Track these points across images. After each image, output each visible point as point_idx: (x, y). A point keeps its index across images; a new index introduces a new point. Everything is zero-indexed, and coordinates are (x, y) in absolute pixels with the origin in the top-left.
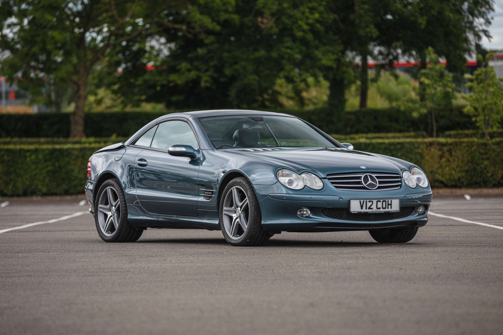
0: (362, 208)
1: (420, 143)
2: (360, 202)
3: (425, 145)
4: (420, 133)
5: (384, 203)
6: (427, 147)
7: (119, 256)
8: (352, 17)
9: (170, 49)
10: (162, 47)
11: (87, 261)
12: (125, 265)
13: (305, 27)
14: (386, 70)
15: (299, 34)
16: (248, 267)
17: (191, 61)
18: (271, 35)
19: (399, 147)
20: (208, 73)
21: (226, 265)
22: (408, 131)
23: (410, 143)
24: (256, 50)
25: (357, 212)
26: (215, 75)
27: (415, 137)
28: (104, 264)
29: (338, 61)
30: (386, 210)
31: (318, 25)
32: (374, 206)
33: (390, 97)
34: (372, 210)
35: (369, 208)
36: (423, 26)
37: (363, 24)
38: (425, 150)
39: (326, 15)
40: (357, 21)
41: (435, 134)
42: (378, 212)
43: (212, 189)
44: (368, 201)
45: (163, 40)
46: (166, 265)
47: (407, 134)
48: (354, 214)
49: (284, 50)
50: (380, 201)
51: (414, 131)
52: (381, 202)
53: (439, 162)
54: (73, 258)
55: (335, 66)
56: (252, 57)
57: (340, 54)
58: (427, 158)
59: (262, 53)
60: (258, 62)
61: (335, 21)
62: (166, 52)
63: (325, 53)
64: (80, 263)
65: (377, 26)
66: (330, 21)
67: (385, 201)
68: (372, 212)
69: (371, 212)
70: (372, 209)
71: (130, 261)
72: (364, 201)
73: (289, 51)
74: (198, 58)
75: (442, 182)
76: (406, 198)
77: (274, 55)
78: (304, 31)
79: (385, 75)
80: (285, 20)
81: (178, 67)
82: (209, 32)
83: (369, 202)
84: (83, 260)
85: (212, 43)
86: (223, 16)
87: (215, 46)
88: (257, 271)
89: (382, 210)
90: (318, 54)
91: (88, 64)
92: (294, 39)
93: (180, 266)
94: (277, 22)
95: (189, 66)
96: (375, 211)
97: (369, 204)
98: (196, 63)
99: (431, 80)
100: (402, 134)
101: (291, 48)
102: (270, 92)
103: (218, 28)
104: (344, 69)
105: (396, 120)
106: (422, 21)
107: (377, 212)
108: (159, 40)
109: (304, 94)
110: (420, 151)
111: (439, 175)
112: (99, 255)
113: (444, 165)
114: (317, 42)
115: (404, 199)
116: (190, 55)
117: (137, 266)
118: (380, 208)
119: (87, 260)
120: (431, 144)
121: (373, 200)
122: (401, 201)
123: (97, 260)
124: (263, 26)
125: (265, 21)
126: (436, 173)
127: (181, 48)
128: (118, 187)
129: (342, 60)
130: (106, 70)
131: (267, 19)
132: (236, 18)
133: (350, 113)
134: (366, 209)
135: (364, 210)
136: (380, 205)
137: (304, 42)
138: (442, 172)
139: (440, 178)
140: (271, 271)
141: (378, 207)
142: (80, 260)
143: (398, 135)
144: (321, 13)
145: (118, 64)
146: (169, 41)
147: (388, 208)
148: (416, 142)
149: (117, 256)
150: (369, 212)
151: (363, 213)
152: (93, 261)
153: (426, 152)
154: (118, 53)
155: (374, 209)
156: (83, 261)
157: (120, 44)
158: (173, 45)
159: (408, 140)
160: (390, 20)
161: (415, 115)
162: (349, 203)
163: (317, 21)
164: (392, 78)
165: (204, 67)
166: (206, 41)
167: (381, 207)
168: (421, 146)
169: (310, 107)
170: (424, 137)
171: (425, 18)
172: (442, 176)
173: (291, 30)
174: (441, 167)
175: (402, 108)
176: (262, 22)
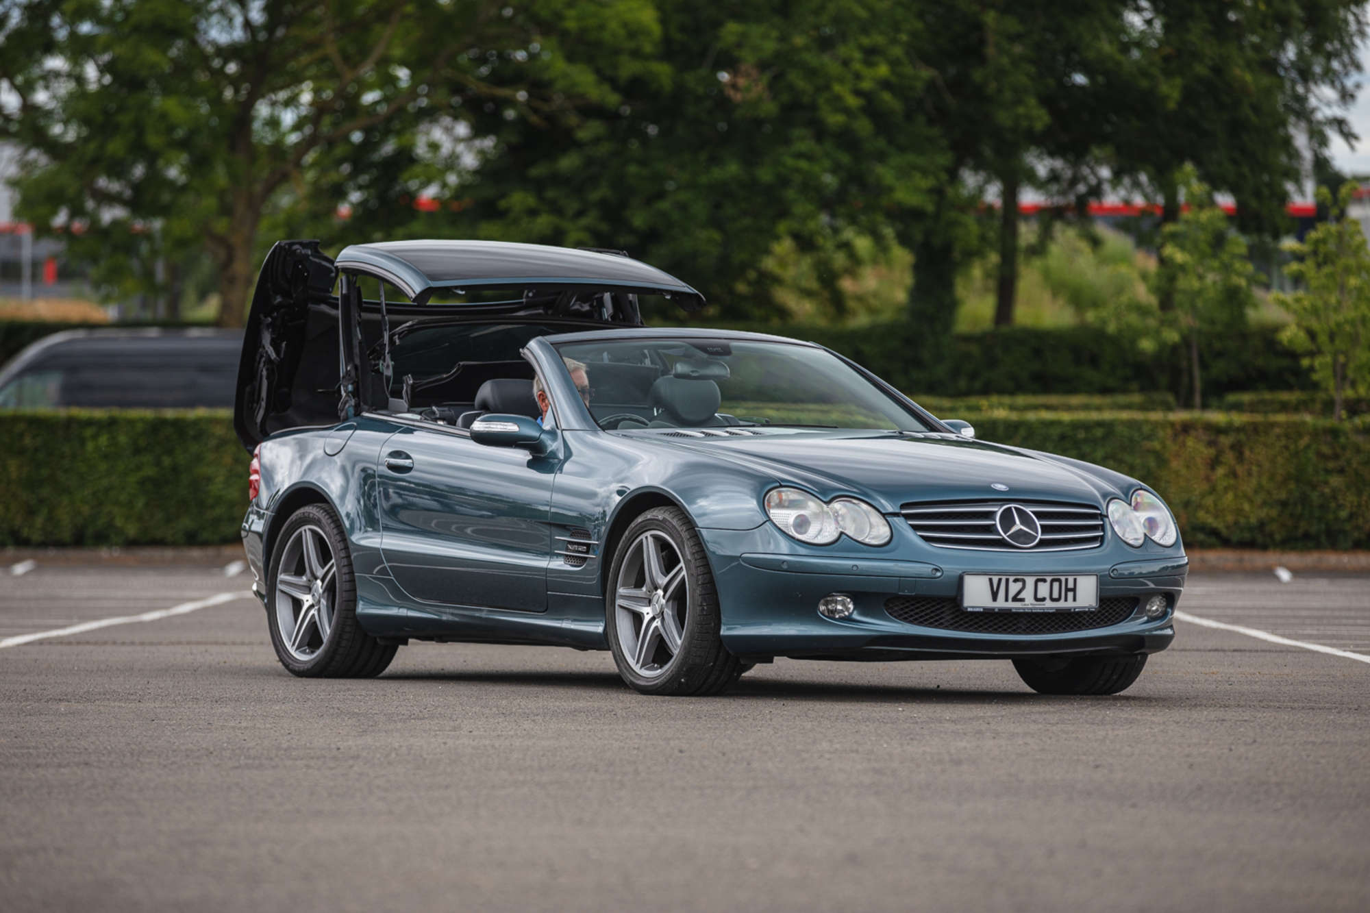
0: (995, 598)
1: (1156, 425)
2: (991, 580)
3: (1169, 431)
4: (1157, 396)
5: (1056, 585)
6: (1176, 435)
7: (333, 715)
8: (977, 75)
9: (481, 152)
10: (461, 148)
11: (245, 728)
12: (347, 741)
13: (852, 101)
14: (1069, 223)
15: (835, 119)
16: (681, 751)
17: (538, 186)
18: (758, 123)
19: (1099, 432)
20: (584, 221)
21: (622, 744)
22: (1125, 391)
23: (1131, 424)
24: (714, 160)
25: (982, 610)
26: (604, 227)
27: (1143, 408)
28: (289, 737)
29: (938, 193)
30: (1061, 604)
31: (887, 96)
32: (1028, 594)
33: (1078, 298)
34: (1023, 603)
35: (1015, 599)
36: (1172, 105)
37: (1008, 95)
38: (1169, 443)
39: (908, 70)
40: (992, 87)
41: (1198, 399)
42: (1039, 611)
43: (589, 537)
44: (1011, 579)
45: (462, 129)
46: (457, 742)
47: (1122, 399)
48: (972, 613)
49: (790, 161)
50: (1044, 581)
51: (1142, 390)
52: (1048, 584)
53: (1208, 479)
54: (206, 717)
55: (930, 208)
56: (704, 179)
57: (944, 177)
58: (1175, 464)
59: (733, 169)
60: (721, 194)
61: (931, 86)
62: (469, 160)
63: (904, 173)
64: (223, 731)
65: (1046, 101)
66: (919, 85)
67: (1059, 581)
68: (1022, 611)
69: (1019, 608)
70: (1022, 600)
71: (361, 730)
72: (1000, 580)
73: (803, 164)
74: (557, 179)
75: (1214, 533)
76: (1115, 572)
77: (765, 175)
78: (846, 111)
79: (1065, 236)
80: (796, 79)
81: (503, 204)
82: (590, 111)
83: (1016, 581)
84: (232, 724)
85: (597, 140)
86: (628, 68)
87: (604, 149)
88: (706, 762)
89: (1048, 604)
90: (885, 173)
91: (258, 188)
92: (820, 132)
93: (497, 745)
94: (774, 85)
95: (532, 201)
96: (1030, 606)
97: (1014, 588)
98: (550, 194)
99: (1191, 254)
100: (1107, 400)
101: (809, 157)
102: (752, 275)
103: (613, 99)
104: (953, 214)
105: (1094, 361)
106: (1171, 91)
107: (1037, 608)
108: (453, 128)
109: (847, 284)
110: (1156, 445)
111: (1208, 512)
112: (277, 710)
113: (1222, 485)
114: (881, 143)
115: (1110, 576)
116: (536, 171)
117: (378, 744)
118: (1043, 599)
119: (244, 724)
120: (1186, 428)
121: (1025, 578)
122: (1102, 582)
123: (270, 724)
124: (737, 97)
125: (742, 82)
126: (1200, 506)
127: (512, 149)
128: (332, 525)
129: (950, 191)
130: (304, 206)
131: (748, 75)
132: (663, 72)
133: (967, 339)
134: (1007, 600)
135: (1001, 603)
136: (1044, 590)
137: (846, 140)
138: (1216, 505)
139: (1210, 520)
140: (745, 764)
141: (1040, 596)
142: (225, 724)
143: (1097, 400)
144: (894, 64)
145: (339, 193)
146: (479, 131)
147: (1066, 600)
148: (1147, 422)
149: (325, 716)
150: (1014, 611)
151: (996, 610)
152: (259, 728)
153: (1172, 447)
154: (340, 162)
155: (1026, 602)
156: (233, 728)
157: (346, 138)
158: (488, 143)
159: (1125, 415)
160: (1081, 88)
161: (1147, 345)
162: (960, 582)
163: (886, 85)
164: (1084, 246)
165: (573, 206)
166: (583, 134)
167: (1047, 595)
168: (1161, 433)
169: (860, 320)
170: (1168, 408)
171: (1178, 81)
172: (1216, 517)
173: (813, 107)
174: (1213, 490)
175: (1112, 328)
176: (734, 86)
